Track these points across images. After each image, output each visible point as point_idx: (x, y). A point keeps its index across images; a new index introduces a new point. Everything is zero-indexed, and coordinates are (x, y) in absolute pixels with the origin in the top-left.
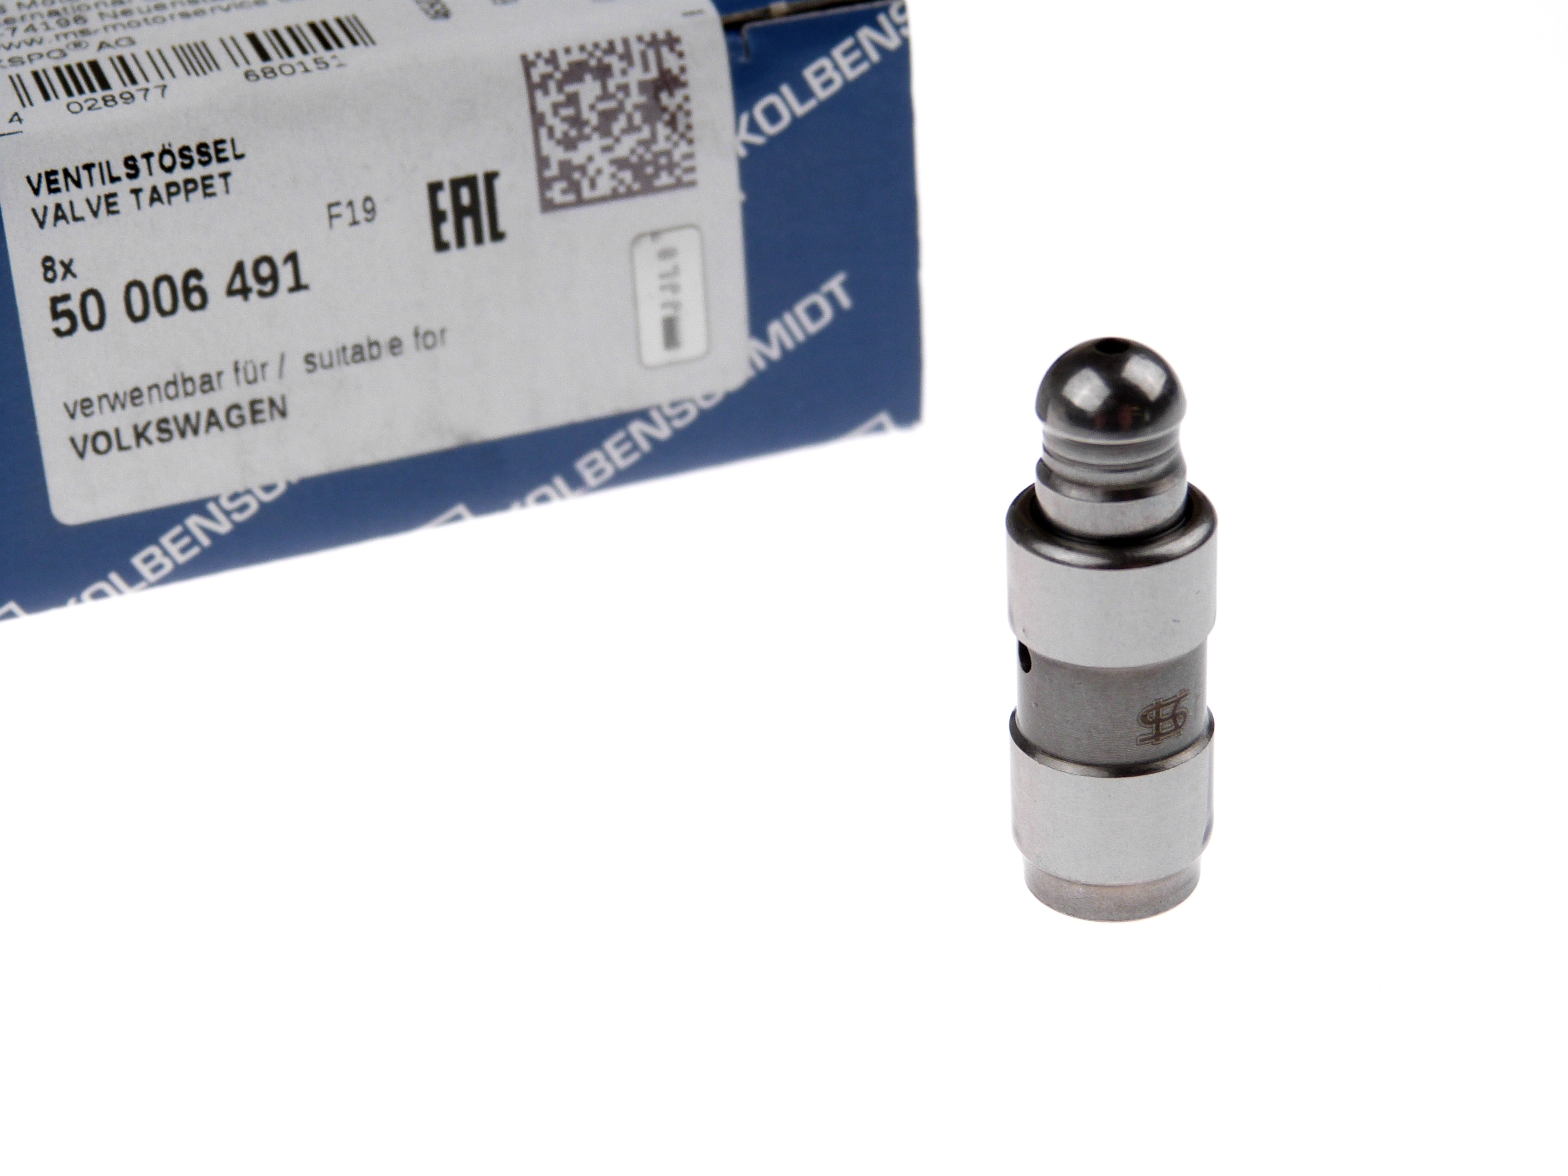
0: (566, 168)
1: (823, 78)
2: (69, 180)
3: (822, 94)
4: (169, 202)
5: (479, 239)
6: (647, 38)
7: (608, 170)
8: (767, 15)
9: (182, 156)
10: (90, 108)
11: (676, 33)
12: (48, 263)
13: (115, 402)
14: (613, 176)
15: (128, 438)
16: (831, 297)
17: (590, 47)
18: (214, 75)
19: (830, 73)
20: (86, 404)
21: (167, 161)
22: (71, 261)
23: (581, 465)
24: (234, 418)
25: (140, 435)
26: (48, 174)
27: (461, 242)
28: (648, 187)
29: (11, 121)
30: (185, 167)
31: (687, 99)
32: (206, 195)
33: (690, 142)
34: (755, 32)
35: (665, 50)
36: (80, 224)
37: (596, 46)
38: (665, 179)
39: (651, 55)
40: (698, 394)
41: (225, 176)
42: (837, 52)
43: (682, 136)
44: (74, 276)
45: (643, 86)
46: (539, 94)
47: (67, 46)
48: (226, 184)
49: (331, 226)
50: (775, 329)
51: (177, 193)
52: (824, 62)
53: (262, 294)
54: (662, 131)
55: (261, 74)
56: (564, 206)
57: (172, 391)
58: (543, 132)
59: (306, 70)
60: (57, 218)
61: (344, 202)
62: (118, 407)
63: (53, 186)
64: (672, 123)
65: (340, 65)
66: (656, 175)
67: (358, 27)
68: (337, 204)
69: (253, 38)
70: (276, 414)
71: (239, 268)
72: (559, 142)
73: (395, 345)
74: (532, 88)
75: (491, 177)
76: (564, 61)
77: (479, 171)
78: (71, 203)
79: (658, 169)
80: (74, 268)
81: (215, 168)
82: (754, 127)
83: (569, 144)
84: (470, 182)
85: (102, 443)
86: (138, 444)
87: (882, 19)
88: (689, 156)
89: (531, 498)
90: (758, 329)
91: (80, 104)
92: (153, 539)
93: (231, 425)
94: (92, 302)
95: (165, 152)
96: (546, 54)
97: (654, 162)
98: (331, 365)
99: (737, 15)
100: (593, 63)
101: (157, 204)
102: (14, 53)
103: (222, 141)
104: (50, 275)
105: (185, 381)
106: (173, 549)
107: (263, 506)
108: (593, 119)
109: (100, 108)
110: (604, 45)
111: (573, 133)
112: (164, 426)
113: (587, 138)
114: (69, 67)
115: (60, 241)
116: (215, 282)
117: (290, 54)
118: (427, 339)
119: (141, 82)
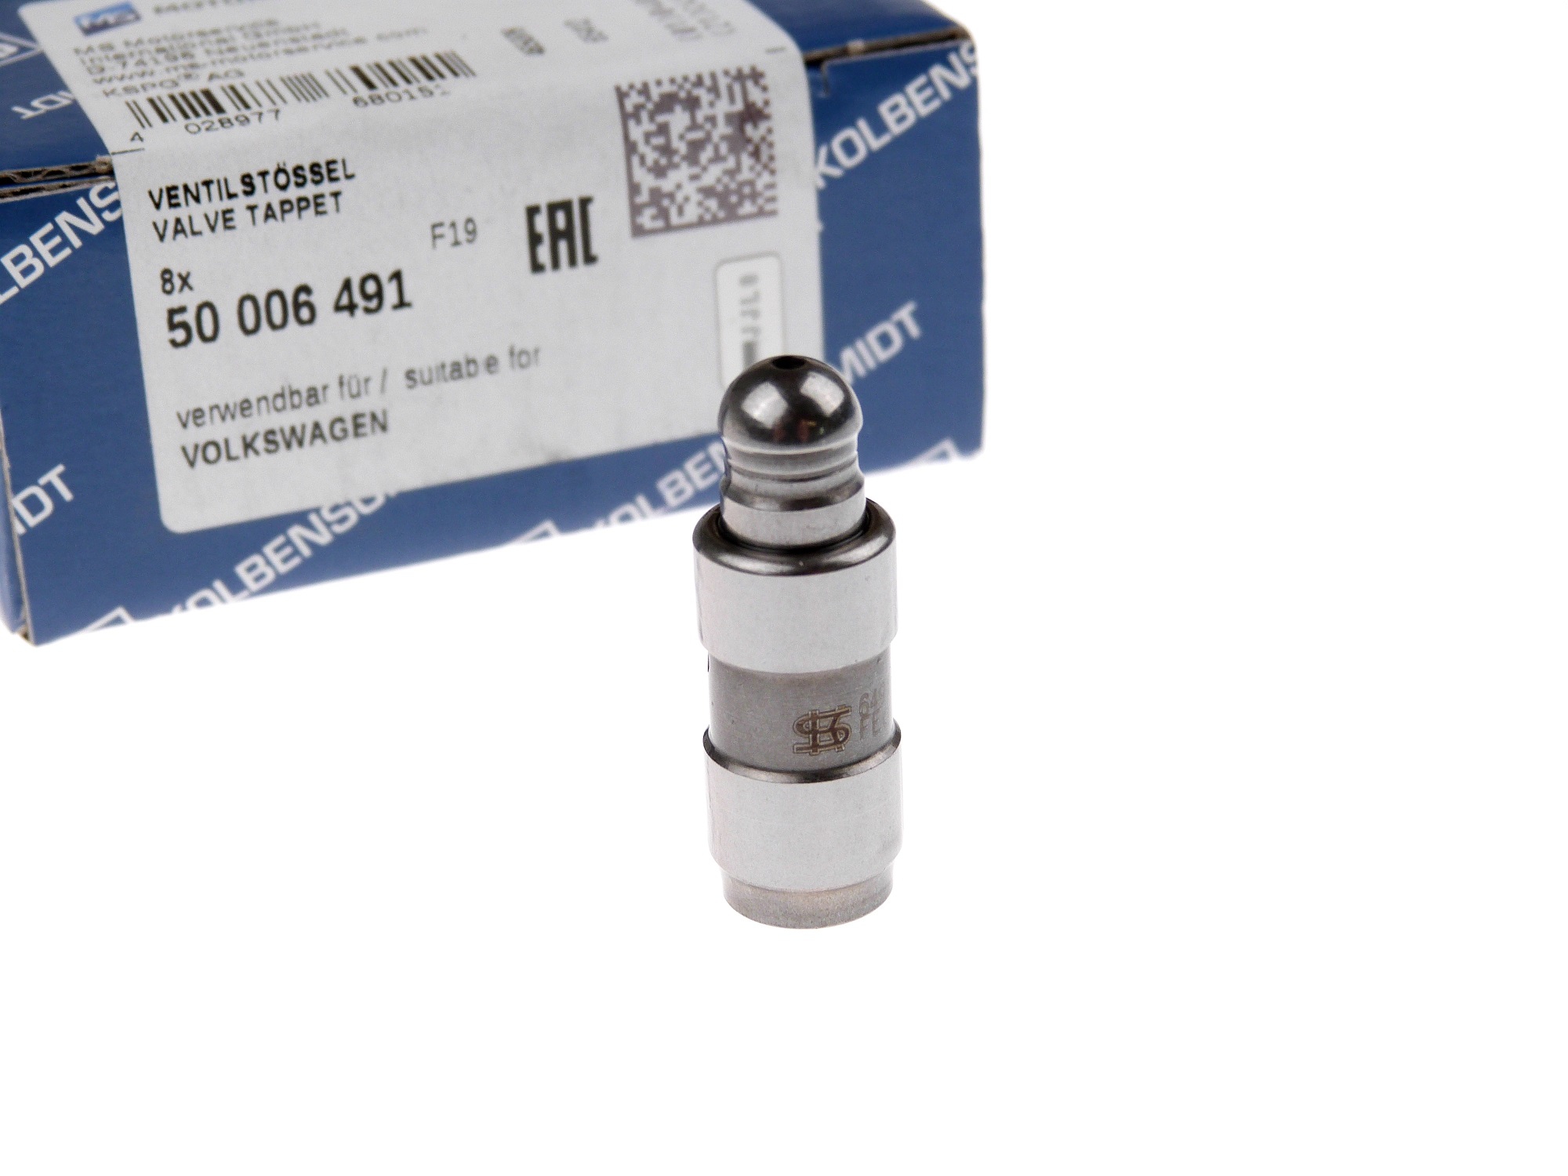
0: (656, 195)
1: (898, 113)
2: (189, 196)
3: (896, 129)
4: (283, 219)
5: (573, 262)
6: (733, 72)
7: (696, 197)
8: (845, 52)
9: (296, 174)
10: (207, 130)
11: (760, 68)
12: (166, 276)
13: (225, 412)
14: (700, 204)
15: (237, 448)
16: (901, 326)
17: (679, 80)
18: (324, 100)
19: (904, 109)
20: (198, 414)
21: (282, 179)
22: (188, 274)
23: (663, 485)
24: (338, 431)
25: (248, 446)
26: (169, 189)
27: (556, 264)
28: (731, 215)
29: (133, 139)
30: (298, 185)
31: (770, 131)
32: (318, 213)
33: (773, 172)
34: (834, 69)
35: (750, 85)
36: (198, 238)
37: (686, 79)
38: (748, 208)
39: (737, 88)
41: (336, 195)
42: (911, 89)
43: (765, 167)
44: (191, 288)
45: (730, 118)
46: (632, 124)
47: (178, 77)
48: (337, 203)
49: (434, 245)
50: (848, 355)
51: (291, 210)
52: (897, 98)
53: (368, 311)
54: (746, 161)
55: (369, 101)
56: (653, 232)
57: (279, 403)
58: (635, 160)
59: (412, 97)
60: (176, 232)
61: (447, 223)
62: (228, 417)
63: (174, 201)
64: (756, 154)
65: (444, 93)
66: (740, 203)
67: (458, 62)
68: (441, 225)
69: (357, 71)
70: (378, 429)
71: (347, 285)
72: (650, 170)
73: (491, 363)
74: (625, 117)
75: (585, 202)
76: (655, 93)
77: (574, 196)
78: (190, 218)
79: (742, 198)
80: (191, 281)
81: (326, 187)
82: (832, 160)
83: (659, 171)
84: (566, 206)
85: (212, 452)
86: (246, 455)
87: (953, 58)
88: (771, 186)
89: (614, 517)
90: (832, 356)
91: (198, 126)
92: (257, 549)
93: (335, 438)
94: (207, 314)
95: (280, 170)
96: (639, 86)
97: (739, 191)
98: (430, 382)
99: (816, 53)
100: (683, 95)
101: (271, 221)
102: (127, 83)
103: (334, 162)
104: (168, 287)
105: (292, 393)
106: (276, 559)
107: (363, 519)
108: (682, 148)
109: (217, 129)
110: (693, 78)
111: (663, 161)
112: (271, 437)
113: (676, 166)
114: (183, 96)
115: (179, 254)
116: (324, 298)
117: (394, 83)
118: (522, 358)
119: (254, 107)
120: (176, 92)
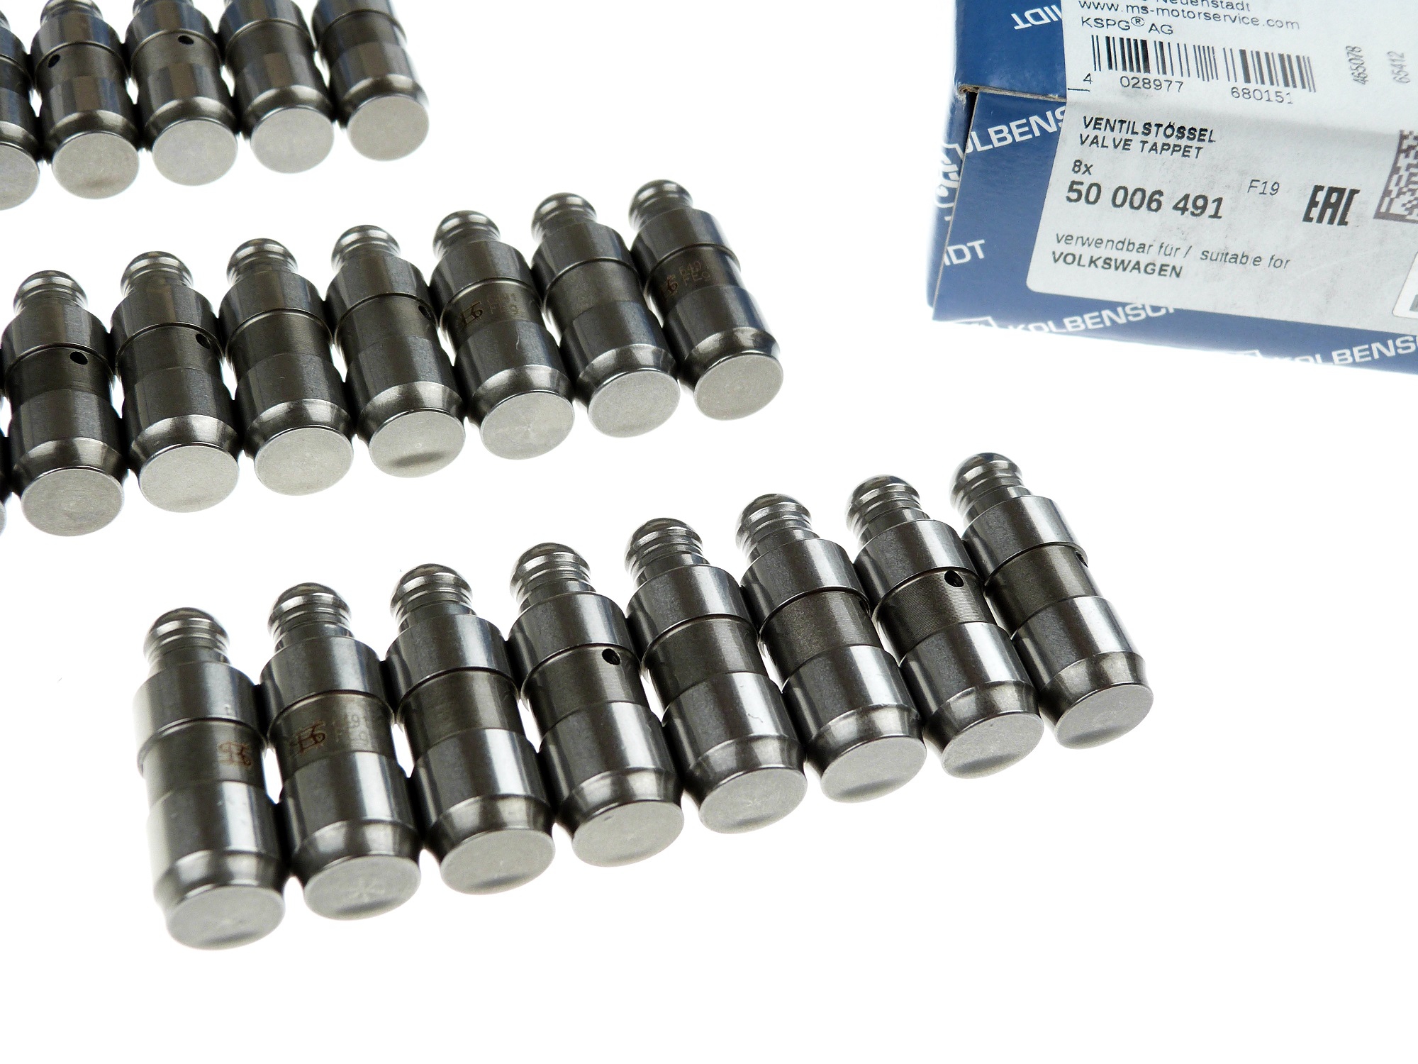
2: (1108, 125)
4: (1161, 153)
5: (1331, 221)
9: (1179, 131)
10: (1134, 84)
12: (1078, 163)
13: (1085, 242)
15: (1085, 261)
18: (1213, 83)
20: (1069, 238)
21: (1169, 131)
22: (1091, 166)
23: (1335, 353)
24: (1149, 269)
25: (1092, 262)
26: (1097, 119)
27: (1320, 220)
29: (1085, 80)
30: (1178, 137)
32: (1184, 155)
36: (1105, 149)
41: (1199, 149)
44: (1090, 173)
46: (1402, 156)
47: (1132, 20)
48: (1198, 153)
49: (1249, 191)
51: (1168, 150)
53: (1193, 214)
55: (1241, 92)
57: (1120, 246)
58: (1395, 178)
59: (1269, 99)
60: (1093, 143)
61: (1262, 181)
62: (1087, 245)
63: (1097, 126)
65: (1290, 100)
67: (1309, 73)
68: (1258, 181)
69: (1243, 53)
70: (1174, 275)
71: (1186, 197)
73: (1257, 260)
74: (1400, 151)
75: (1353, 192)
77: (1348, 187)
78: (1104, 138)
80: (1092, 169)
81: (1195, 143)
83: (1407, 187)
84: (1341, 191)
85: (1070, 259)
86: (1090, 265)
89: (1299, 358)
91: (1129, 81)
92: (1080, 314)
93: (1146, 272)
94: (1094, 189)
95: (1170, 126)
96: (1416, 134)
98: (1216, 260)
101: (1153, 152)
102: (1099, 13)
103: (1206, 130)
104: (1077, 169)
105: (1129, 244)
106: (1089, 322)
107: (1148, 318)
109: (1139, 87)
112: (1108, 261)
114: (1128, 40)
115: (1092, 155)
116: (1167, 201)
117: (1262, 80)
118: (1276, 262)
119: (1169, 76)
120: (1126, 35)
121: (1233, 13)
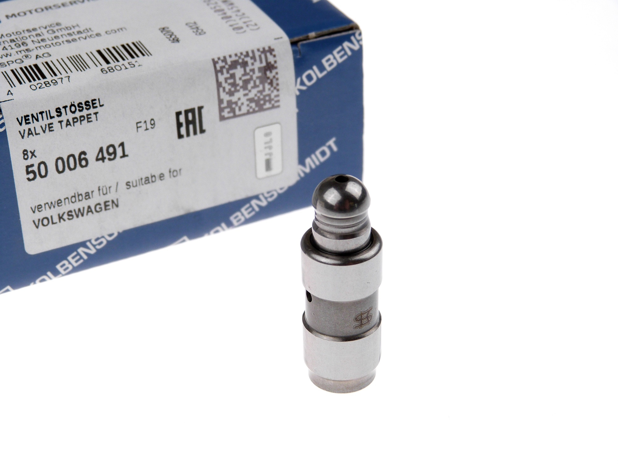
0: (230, 103)
1: (330, 62)
2: (34, 118)
3: (329, 69)
4: (74, 125)
5: (195, 133)
6: (261, 50)
7: (246, 103)
8: (307, 38)
9: (79, 107)
10: (40, 88)
11: (272, 47)
12: (25, 152)
13: (51, 205)
14: (248, 105)
15: (56, 219)
16: (330, 147)
17: (239, 55)
18: (88, 70)
19: (332, 60)
20: (39, 207)
21: (73, 109)
22: (34, 151)
23: (232, 218)
24: (98, 209)
25: (60, 218)
26: (25, 117)
27: (188, 134)
28: (261, 109)
29: (8, 94)
30: (80, 111)
31: (277, 73)
32: (88, 122)
33: (278, 90)
34: (303, 45)
35: (268, 54)
36: (38, 136)
37: (241, 54)
38: (268, 105)
39: (263, 56)
40: (278, 188)
41: (96, 114)
42: (335, 52)
43: (275, 88)
44: (35, 157)
45: (260, 69)
46: (219, 74)
47: (23, 57)
48: (96, 117)
49: (137, 131)
50: (308, 161)
51: (77, 121)
52: (330, 56)
53: (110, 159)
54: (267, 86)
55: (108, 70)
56: (228, 118)
57: (73, 199)
58: (221, 89)
59: (126, 68)
60: (29, 134)
61: (143, 122)
62: (52, 207)
63: (27, 122)
64: (271, 83)
65: (139, 65)
66: (264, 104)
67: (142, 47)
68: (140, 122)
69: (99, 52)
70: (115, 206)
71: (101, 150)
72: (227, 93)
73: (162, 176)
74: (217, 72)
75: (200, 108)
76: (229, 61)
77: (196, 106)
78: (35, 128)
79: (265, 101)
80: (35, 154)
81: (92, 111)
82: (302, 83)
83: (231, 93)
84: (192, 111)
85: (45, 222)
86: (60, 222)
87: (352, 38)
88: (277, 96)
89: (212, 232)
90: (302, 162)
91: (35, 86)
92: (65, 258)
93: (97, 211)
94: (42, 166)
95: (72, 105)
96: (222, 58)
97: (264, 99)
98: (136, 186)
99: (296, 39)
100: (240, 61)
101: (69, 126)
103: (95, 100)
104: (26, 157)
105: (79, 195)
106: (73, 261)
107: (108, 242)
108: (240, 83)
109: (44, 87)
110: (245, 53)
111: (233, 89)
112: (70, 213)
113: (238, 91)
114: (26, 68)
115: (30, 143)
116: (91, 156)
117: (118, 61)
118: (174, 173)
119: (59, 76)
120: (23, 66)
121: (83, 35)
